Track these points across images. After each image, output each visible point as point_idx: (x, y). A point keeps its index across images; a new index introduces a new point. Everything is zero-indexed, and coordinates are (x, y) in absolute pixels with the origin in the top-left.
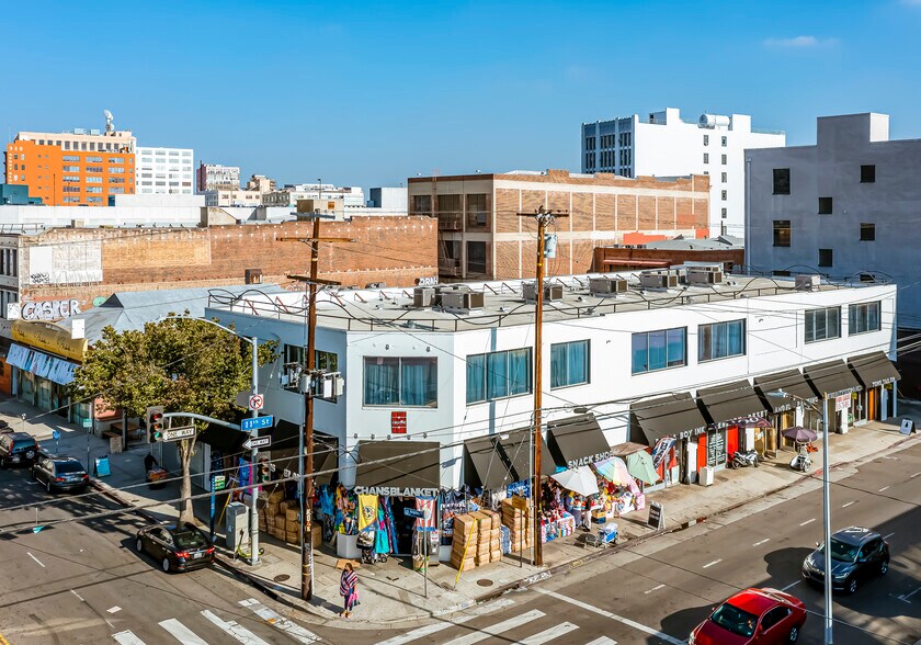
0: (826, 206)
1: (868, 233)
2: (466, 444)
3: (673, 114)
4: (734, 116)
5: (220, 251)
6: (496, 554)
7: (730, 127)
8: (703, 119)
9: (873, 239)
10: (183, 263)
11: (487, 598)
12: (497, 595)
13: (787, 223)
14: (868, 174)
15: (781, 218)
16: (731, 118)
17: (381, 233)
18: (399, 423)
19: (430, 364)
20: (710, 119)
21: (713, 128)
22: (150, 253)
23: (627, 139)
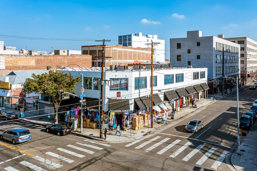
0: (189, 52)
1: (198, 57)
2: (135, 99)
3: (140, 34)
4: (154, 35)
5: (38, 62)
6: (142, 126)
7: (153, 38)
8: (147, 36)
9: (200, 59)
10: (28, 65)
11: (144, 135)
12: (146, 135)
13: (180, 56)
14: (198, 44)
15: (179, 54)
16: (153, 36)
17: (79, 59)
18: (119, 94)
19: (127, 79)
20: (149, 35)
21: (149, 38)
22: (18, 62)
23: (130, 39)
